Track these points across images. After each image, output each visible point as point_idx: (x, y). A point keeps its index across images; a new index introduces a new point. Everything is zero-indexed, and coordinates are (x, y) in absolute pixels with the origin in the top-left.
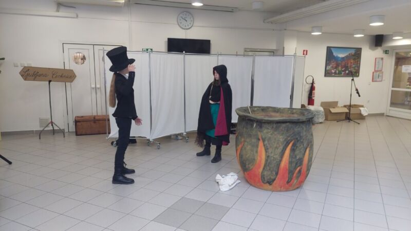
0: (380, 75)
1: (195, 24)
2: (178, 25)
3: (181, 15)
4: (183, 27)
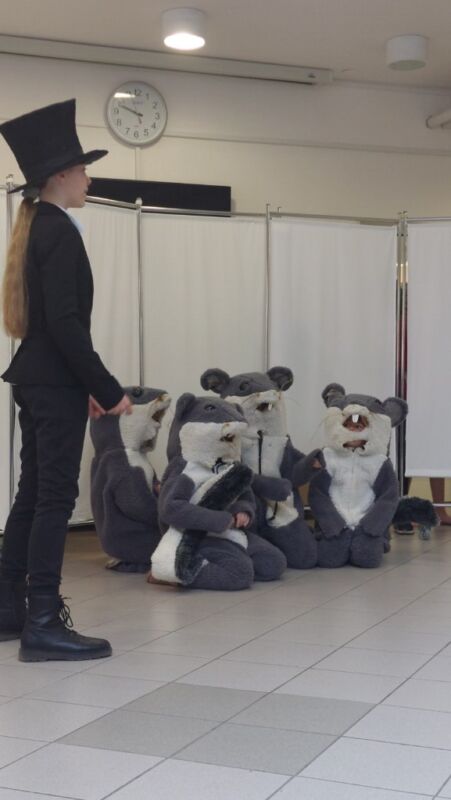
1: (171, 130)
2: (110, 129)
3: (119, 95)
4: (131, 139)
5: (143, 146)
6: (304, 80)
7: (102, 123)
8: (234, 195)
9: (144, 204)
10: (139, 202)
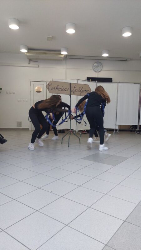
1: (103, 69)
2: (93, 70)
3: (95, 64)
5: (98, 72)
6: (125, 60)
7: (92, 69)
8: (113, 79)
9: (98, 81)
10: (97, 81)
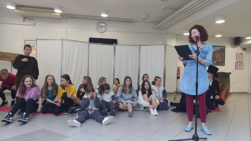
0: (241, 65)
4: (100, 31)
5: (102, 33)
6: (130, 21)
7: (96, 29)
8: (118, 41)
